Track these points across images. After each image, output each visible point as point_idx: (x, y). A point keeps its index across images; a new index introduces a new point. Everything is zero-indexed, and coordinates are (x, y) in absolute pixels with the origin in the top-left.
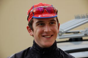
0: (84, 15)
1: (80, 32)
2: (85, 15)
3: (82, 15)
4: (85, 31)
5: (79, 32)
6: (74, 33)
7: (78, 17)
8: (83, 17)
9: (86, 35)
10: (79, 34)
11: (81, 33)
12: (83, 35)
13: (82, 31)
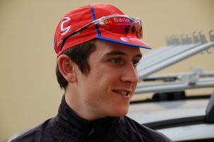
0: (187, 35)
1: (179, 77)
2: (190, 36)
3: (184, 37)
4: (190, 76)
5: (176, 78)
6: (165, 79)
7: (173, 42)
8: (187, 41)
9: (192, 85)
10: (177, 81)
11: (180, 80)
12: (186, 84)
13: (182, 76)
